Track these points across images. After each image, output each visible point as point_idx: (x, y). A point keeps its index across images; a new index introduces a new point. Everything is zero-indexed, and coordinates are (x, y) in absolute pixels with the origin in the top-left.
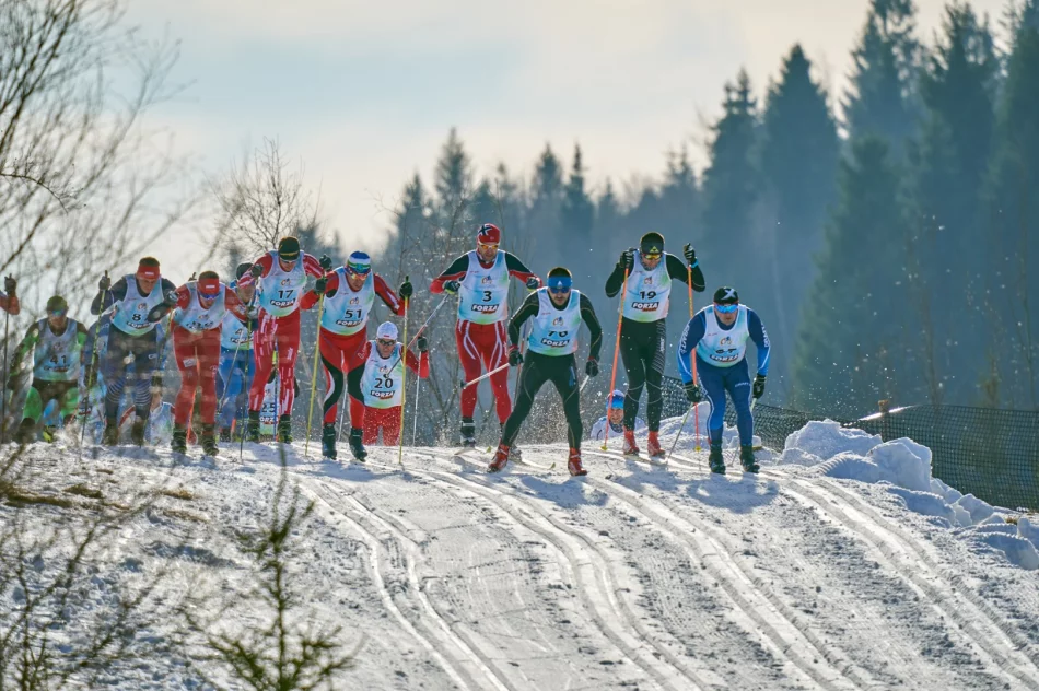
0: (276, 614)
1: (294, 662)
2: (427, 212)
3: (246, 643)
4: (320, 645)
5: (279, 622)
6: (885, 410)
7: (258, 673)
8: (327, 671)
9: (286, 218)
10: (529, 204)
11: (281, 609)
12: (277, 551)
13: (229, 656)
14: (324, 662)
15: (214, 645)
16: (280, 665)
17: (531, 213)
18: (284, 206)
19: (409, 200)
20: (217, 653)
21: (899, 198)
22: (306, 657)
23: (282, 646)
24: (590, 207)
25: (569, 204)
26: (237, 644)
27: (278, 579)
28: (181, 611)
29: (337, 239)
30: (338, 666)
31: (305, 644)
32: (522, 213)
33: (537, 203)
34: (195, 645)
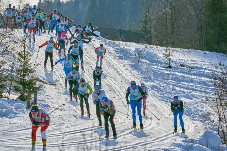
0: (24, 49)
1: (26, 55)
2: (42, 3)
3: (20, 52)
4: (29, 53)
5: (24, 50)
6: (95, 28)
7: (22, 56)
8: (30, 56)
9: (26, 3)
10: (54, 2)
11: (25, 49)
12: (24, 42)
13: (18, 54)
14: (29, 55)
15: (17, 52)
16: (24, 55)
17: (54, 3)
18: (26, 2)
19: (40, 1)
20: (17, 53)
21: (97, 3)
22: (27, 54)
23: (25, 53)
24: (61, 3)
25: (58, 2)
26: (19, 52)
27: (24, 45)
28: (13, 48)
29: (31, 5)
30: (31, 55)
31: (27, 53)
32: (53, 3)
33: (55, 2)
34: (14, 52)
